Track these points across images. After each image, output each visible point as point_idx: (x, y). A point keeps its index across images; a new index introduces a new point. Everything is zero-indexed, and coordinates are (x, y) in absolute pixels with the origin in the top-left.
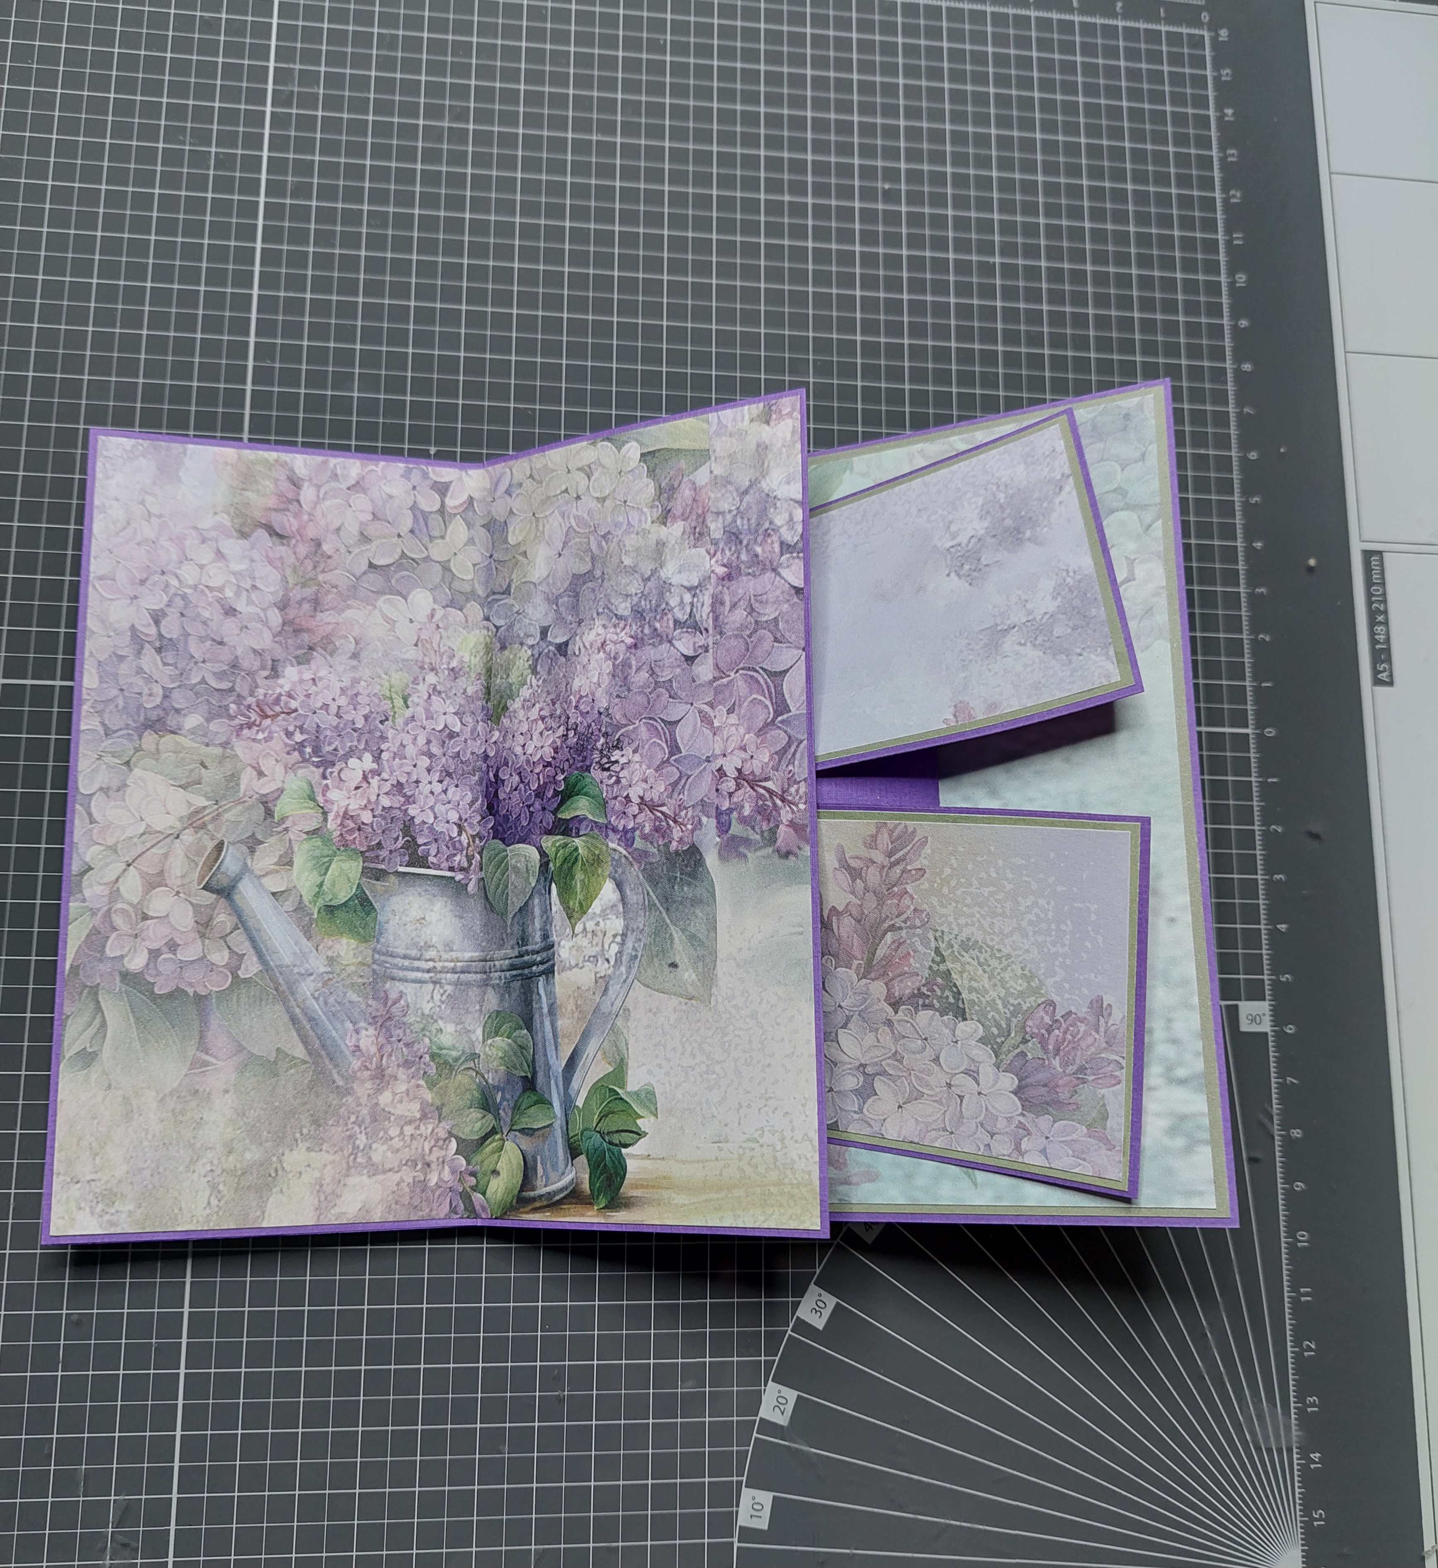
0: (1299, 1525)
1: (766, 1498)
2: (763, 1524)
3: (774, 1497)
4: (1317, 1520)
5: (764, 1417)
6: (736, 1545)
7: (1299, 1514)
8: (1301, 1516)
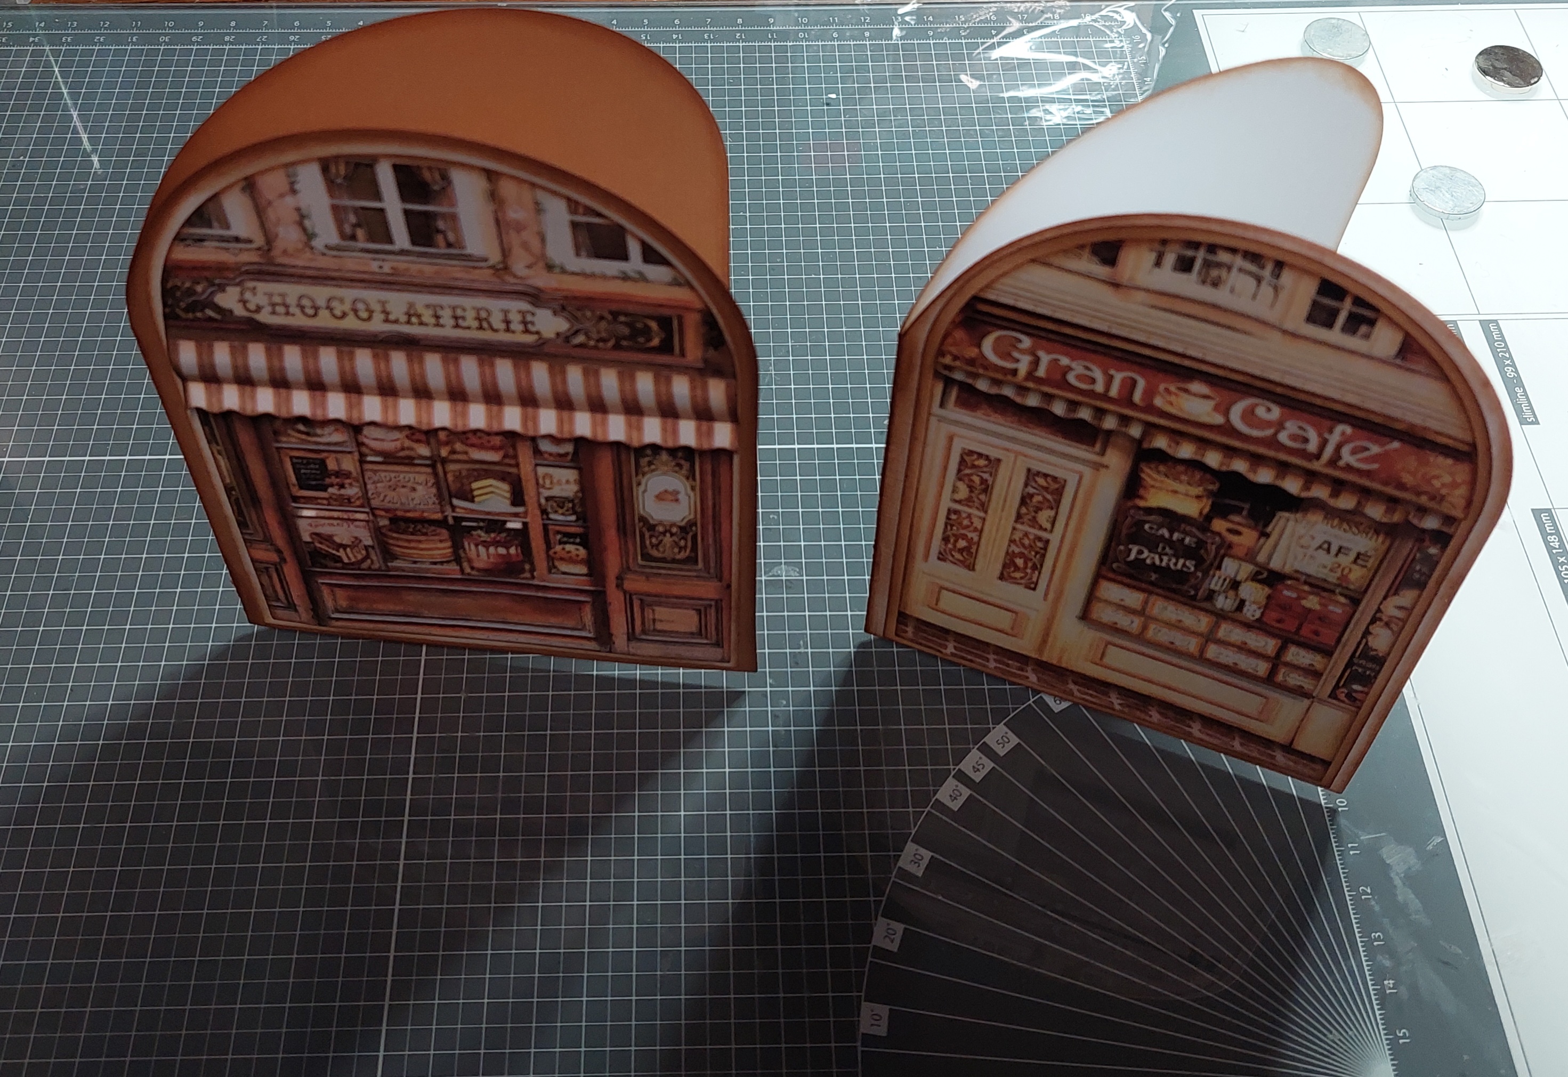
0: (1385, 1042)
1: (883, 1010)
2: (882, 1031)
3: (890, 1010)
4: (1402, 1038)
5: (879, 945)
6: (860, 1049)
7: (1382, 1032)
8: (1386, 1034)
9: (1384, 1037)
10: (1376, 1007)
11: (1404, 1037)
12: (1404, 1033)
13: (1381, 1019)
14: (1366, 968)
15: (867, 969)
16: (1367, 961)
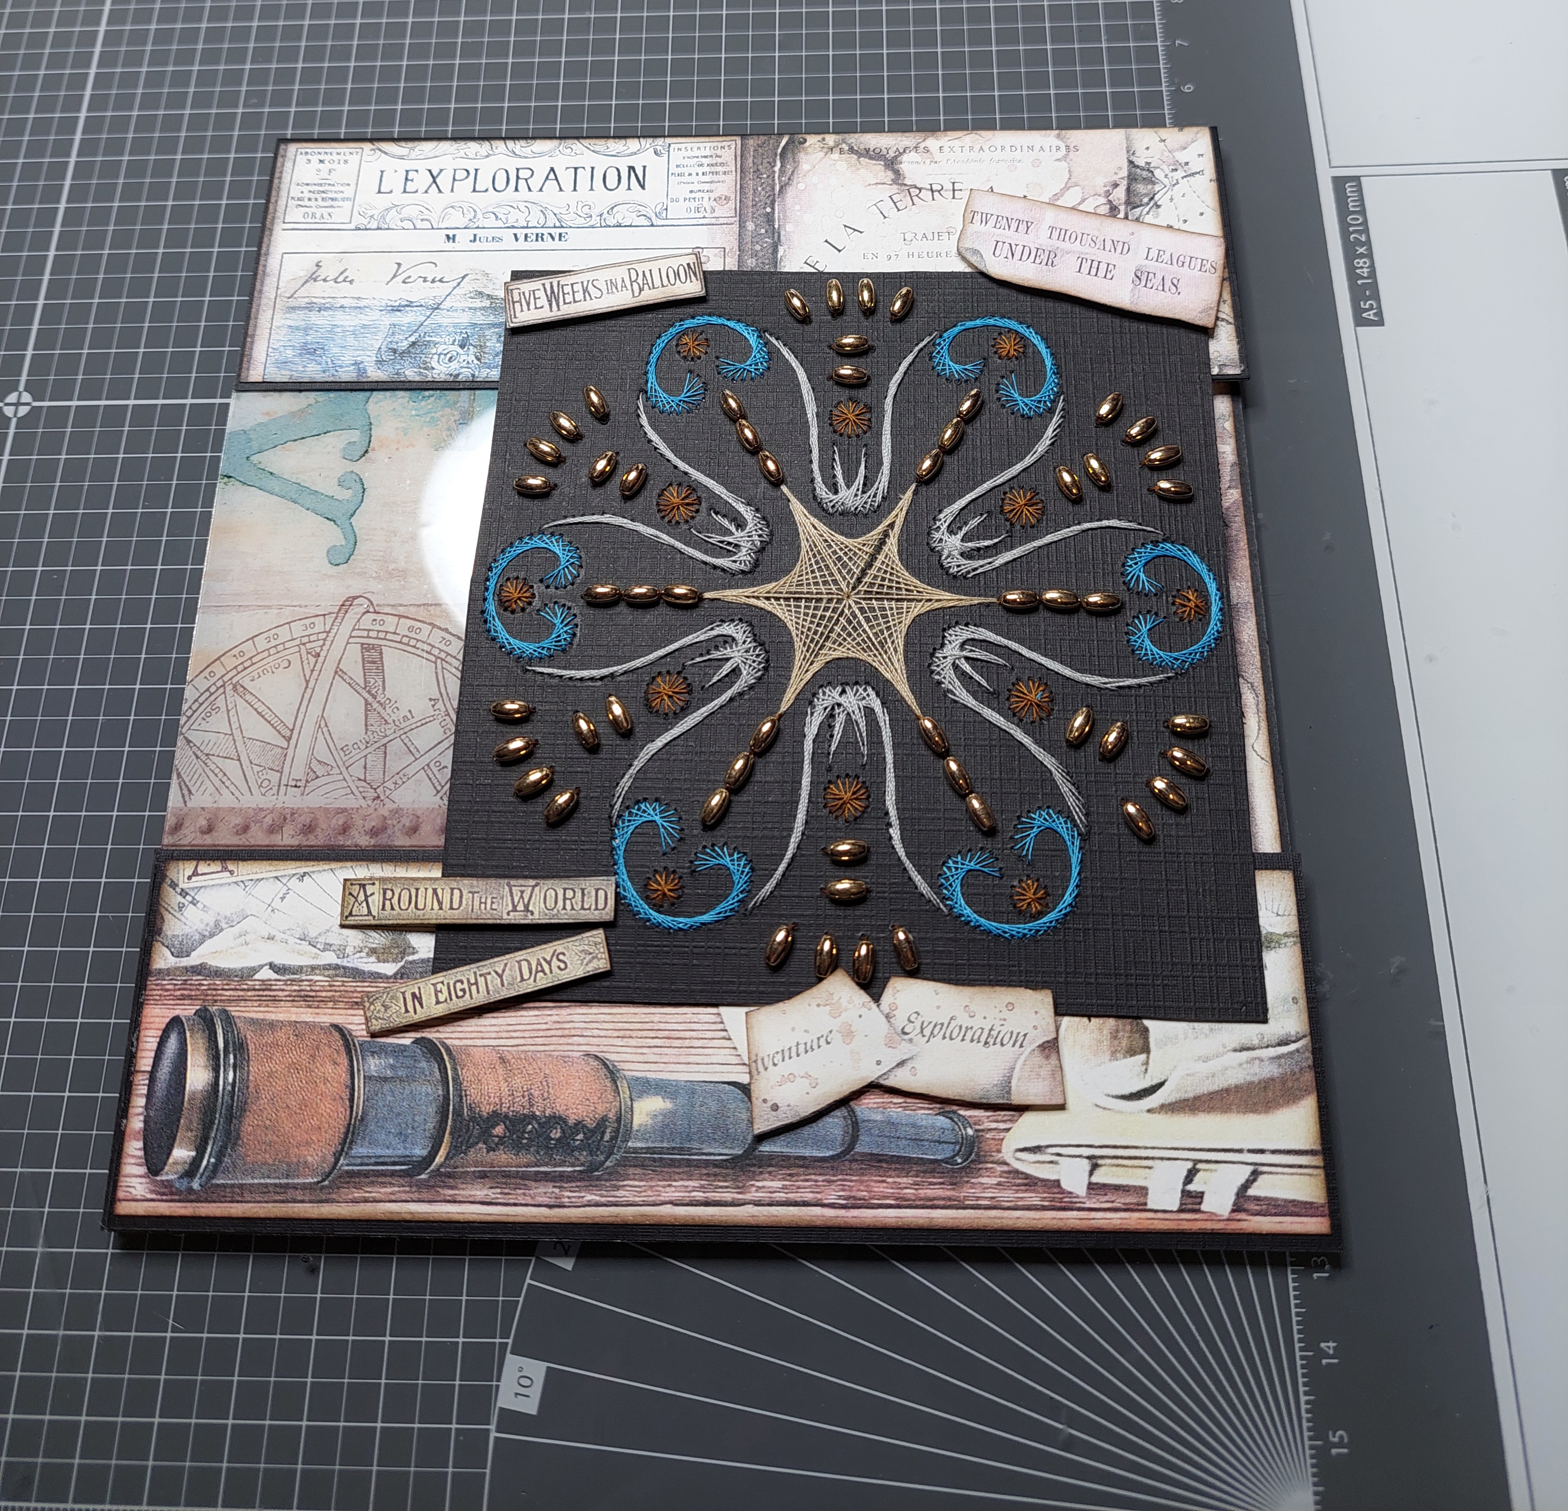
0: (1308, 1452)
1: (537, 1369)
2: (530, 1406)
3: (548, 1368)
4: (1336, 1445)
6: (493, 1435)
7: (1306, 1434)
8: (1310, 1439)
9: (1307, 1443)
10: (1302, 1389)
11: (1340, 1445)
12: (1341, 1437)
13: (1308, 1411)
14: (1295, 1319)
15: (521, 1299)
16: (1297, 1306)
